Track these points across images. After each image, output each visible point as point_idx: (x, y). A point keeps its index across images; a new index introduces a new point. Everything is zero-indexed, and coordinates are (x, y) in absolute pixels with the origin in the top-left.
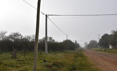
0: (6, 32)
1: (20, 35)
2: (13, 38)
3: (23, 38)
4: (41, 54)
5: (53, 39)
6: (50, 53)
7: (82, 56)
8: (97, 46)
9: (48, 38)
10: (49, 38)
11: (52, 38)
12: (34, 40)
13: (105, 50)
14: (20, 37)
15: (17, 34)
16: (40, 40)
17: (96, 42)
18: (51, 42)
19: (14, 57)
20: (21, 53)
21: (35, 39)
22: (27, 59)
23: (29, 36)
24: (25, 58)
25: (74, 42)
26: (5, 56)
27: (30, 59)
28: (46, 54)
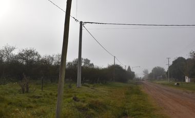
0: (13, 49)
1: (36, 54)
2: (24, 59)
3: (40, 59)
4: (70, 87)
5: (91, 63)
6: (85, 85)
7: (138, 92)
8: (164, 78)
9: (83, 61)
10: (85, 60)
11: (89, 61)
12: (59, 63)
13: (178, 84)
14: (37, 57)
15: (31, 52)
16: (69, 63)
17: (163, 70)
18: (87, 67)
19: (26, 90)
20: (37, 84)
21: (60, 61)
22: (46, 94)
23: (51, 56)
24: (43, 93)
25: (127, 69)
26: (9, 88)
27: (51, 94)
28: (79, 87)
